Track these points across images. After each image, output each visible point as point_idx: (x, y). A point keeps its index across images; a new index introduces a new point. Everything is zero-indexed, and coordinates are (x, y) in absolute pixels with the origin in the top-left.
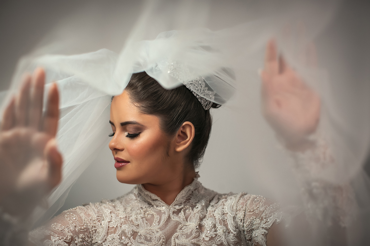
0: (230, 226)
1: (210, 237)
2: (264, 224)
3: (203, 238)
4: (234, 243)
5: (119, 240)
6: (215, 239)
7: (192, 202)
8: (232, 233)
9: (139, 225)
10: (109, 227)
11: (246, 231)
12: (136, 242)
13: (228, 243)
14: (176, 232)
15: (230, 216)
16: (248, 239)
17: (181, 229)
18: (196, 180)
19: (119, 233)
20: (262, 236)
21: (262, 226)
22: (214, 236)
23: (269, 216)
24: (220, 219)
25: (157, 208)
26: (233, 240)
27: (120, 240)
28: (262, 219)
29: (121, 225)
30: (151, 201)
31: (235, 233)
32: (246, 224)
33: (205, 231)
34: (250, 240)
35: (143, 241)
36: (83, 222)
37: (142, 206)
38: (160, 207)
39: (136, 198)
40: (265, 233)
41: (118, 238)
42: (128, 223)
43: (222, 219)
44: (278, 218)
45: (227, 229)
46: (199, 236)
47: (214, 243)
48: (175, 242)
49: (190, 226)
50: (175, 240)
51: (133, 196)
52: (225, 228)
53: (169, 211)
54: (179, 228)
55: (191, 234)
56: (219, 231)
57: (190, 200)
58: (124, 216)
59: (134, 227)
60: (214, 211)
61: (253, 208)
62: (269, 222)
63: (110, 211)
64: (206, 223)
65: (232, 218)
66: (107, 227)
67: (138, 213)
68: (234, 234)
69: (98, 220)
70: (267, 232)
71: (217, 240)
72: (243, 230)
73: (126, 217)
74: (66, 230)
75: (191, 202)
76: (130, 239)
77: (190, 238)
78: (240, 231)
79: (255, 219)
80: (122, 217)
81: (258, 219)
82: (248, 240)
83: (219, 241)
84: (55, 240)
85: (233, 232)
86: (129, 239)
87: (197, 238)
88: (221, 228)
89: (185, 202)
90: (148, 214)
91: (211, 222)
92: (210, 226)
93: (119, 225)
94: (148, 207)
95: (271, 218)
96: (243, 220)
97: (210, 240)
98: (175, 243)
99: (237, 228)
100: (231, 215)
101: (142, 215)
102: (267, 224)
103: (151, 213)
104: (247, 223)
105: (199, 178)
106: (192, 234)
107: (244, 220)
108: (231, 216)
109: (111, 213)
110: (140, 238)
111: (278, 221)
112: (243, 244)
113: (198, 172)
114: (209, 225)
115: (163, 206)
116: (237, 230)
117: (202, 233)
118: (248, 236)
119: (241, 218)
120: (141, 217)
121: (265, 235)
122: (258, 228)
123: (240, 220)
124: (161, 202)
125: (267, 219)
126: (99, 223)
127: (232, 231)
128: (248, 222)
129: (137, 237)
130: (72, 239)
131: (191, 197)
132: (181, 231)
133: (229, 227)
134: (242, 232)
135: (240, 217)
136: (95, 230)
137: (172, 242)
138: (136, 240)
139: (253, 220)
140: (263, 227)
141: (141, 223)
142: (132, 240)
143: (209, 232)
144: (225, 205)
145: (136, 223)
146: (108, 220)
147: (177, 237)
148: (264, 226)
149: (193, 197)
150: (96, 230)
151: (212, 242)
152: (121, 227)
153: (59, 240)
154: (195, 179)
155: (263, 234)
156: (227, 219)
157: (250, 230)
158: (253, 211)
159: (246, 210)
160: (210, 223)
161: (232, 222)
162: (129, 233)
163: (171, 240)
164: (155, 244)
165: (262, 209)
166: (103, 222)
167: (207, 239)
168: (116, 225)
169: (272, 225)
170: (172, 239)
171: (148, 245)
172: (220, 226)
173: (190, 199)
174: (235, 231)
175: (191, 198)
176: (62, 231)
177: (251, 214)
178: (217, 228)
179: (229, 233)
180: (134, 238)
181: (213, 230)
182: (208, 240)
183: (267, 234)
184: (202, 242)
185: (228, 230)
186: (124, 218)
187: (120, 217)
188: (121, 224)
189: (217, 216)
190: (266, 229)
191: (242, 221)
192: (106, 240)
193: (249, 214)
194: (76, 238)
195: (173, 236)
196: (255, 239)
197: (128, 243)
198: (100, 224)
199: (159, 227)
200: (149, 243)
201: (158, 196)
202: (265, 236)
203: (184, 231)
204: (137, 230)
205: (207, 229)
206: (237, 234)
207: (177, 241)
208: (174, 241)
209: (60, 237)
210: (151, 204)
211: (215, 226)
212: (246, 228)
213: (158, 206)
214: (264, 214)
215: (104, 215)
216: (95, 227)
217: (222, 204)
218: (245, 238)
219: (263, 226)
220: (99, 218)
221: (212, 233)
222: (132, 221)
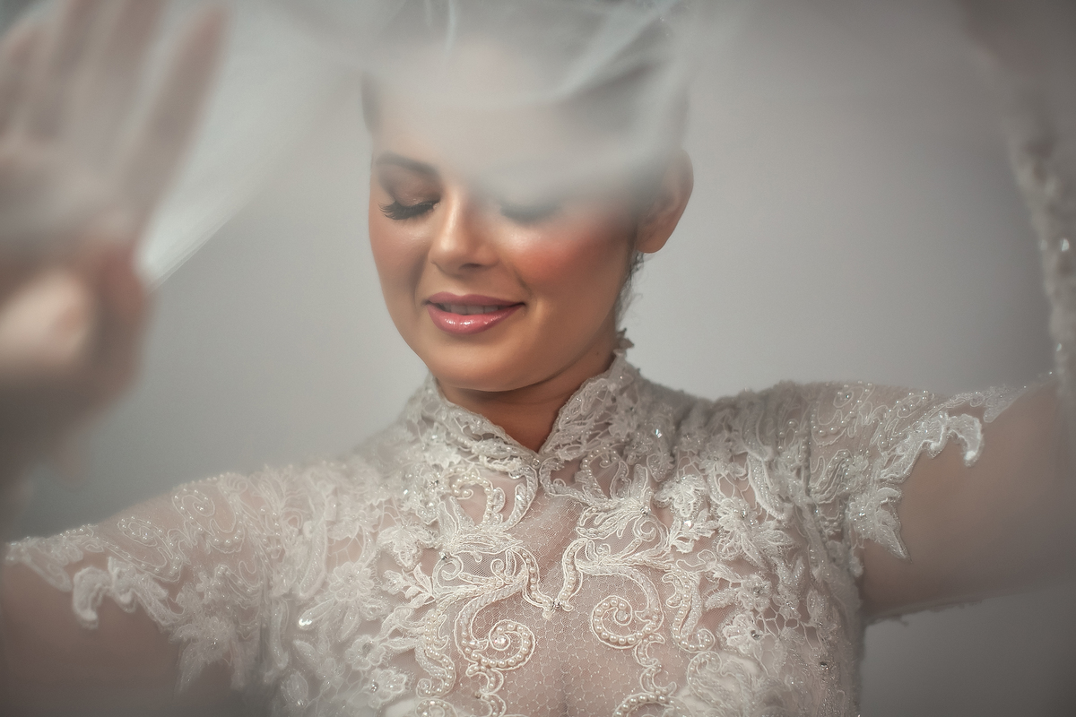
0: (763, 497)
1: (697, 539)
2: (885, 468)
3: (673, 546)
4: (784, 552)
5: (371, 581)
6: (715, 545)
7: (618, 434)
8: (771, 518)
9: (436, 523)
10: (330, 540)
11: (820, 505)
12: (436, 581)
13: (760, 553)
14: (575, 536)
15: (757, 460)
16: (832, 533)
17: (589, 523)
18: (623, 359)
19: (370, 559)
20: (881, 511)
21: (879, 476)
22: (709, 536)
23: (897, 438)
24: (723, 475)
25: (490, 466)
26: (778, 543)
27: (375, 580)
28: (873, 455)
29: (373, 531)
30: (467, 442)
31: (782, 517)
32: (820, 481)
33: (677, 523)
34: (840, 536)
35: (460, 574)
36: (234, 524)
37: (437, 462)
38: (503, 459)
39: (414, 438)
40: (891, 498)
41: (369, 575)
42: (400, 520)
43: (728, 475)
44: (931, 438)
45: (754, 506)
46: (657, 539)
47: (713, 560)
48: (575, 569)
49: (622, 510)
50: (573, 563)
51: (405, 431)
52: (743, 504)
53: (538, 470)
54: (581, 522)
55: (629, 535)
56: (723, 516)
57: (610, 428)
58: (383, 500)
59: (422, 531)
60: (696, 453)
61: (836, 420)
62: (900, 457)
63: (331, 487)
64: (674, 496)
65: (764, 466)
66: (326, 539)
67: (426, 482)
68: (779, 522)
69: (289, 518)
70: (896, 493)
71: (721, 547)
72: (808, 505)
73: (389, 501)
74: (170, 543)
75: (613, 435)
76: (412, 575)
77: (625, 552)
78: (798, 511)
79: (849, 457)
80: (375, 504)
81: (861, 457)
82: (831, 537)
83: (731, 549)
84: (120, 572)
85: (774, 514)
86: (410, 572)
87: (651, 545)
88: (729, 506)
89: (592, 437)
90: (462, 487)
91: (692, 490)
92: (691, 502)
93: (367, 531)
94: (460, 463)
95: (906, 441)
96: (803, 468)
97: (696, 549)
98: (577, 574)
99: (788, 500)
100: (758, 457)
101: (443, 488)
102: (894, 465)
103: (472, 483)
104: (823, 478)
105: (629, 351)
106: (633, 537)
107: (807, 468)
108: (761, 459)
109: (335, 492)
110: (451, 567)
111: (934, 445)
112: (815, 554)
113: (625, 330)
114: (687, 500)
115: (512, 457)
116: (786, 505)
117: (665, 531)
118: (832, 522)
119: (797, 462)
120: (438, 493)
121: (894, 506)
122: (864, 487)
123: (795, 472)
124: (506, 443)
125: (894, 450)
126: (291, 528)
127: (770, 510)
128: (824, 473)
129: (438, 566)
130: (187, 575)
131: (611, 419)
132: (591, 530)
133: (758, 499)
134: (807, 515)
135: (794, 461)
136: (278, 551)
137: (565, 571)
138: (435, 574)
139: (842, 461)
140: (882, 480)
141: (442, 514)
142: (422, 575)
143: (689, 523)
144: (734, 428)
145: (429, 518)
146: (326, 516)
147: (582, 554)
148: (885, 474)
149: (616, 417)
150: (283, 551)
151: (705, 554)
152: (375, 535)
153: (137, 575)
154: (619, 355)
155: (886, 504)
156: (746, 475)
157: (834, 502)
158: (837, 433)
159: (809, 434)
160: (691, 492)
161: (767, 481)
162: (408, 555)
163: (560, 566)
164: (505, 585)
165: (867, 420)
166: (307, 526)
167: (687, 548)
168: (358, 529)
169: (914, 465)
170: (564, 564)
171: (478, 585)
172: (726, 500)
173: (608, 424)
174: (781, 510)
175: (610, 422)
176: (150, 544)
177: (831, 442)
178: (717, 506)
179: (760, 519)
180: (428, 570)
181: (704, 513)
182: (691, 549)
183: (901, 499)
184: (672, 559)
185: (758, 510)
186: (384, 506)
187: (368, 503)
188: (375, 527)
189: (711, 468)
190: (894, 483)
191: (803, 474)
192: (324, 584)
193: (824, 443)
194: (203, 576)
195: (566, 552)
196: (859, 528)
197: (406, 588)
198: (296, 530)
199: (505, 526)
200: (484, 578)
201: (495, 423)
202: (894, 510)
203: (600, 528)
204: (436, 543)
205: (683, 515)
206: (790, 521)
207: (580, 565)
208: (572, 567)
209: (140, 563)
210: (470, 453)
211: (707, 503)
212: (819, 496)
213: (493, 459)
214: (878, 436)
215: (310, 501)
216: (278, 541)
217: (723, 424)
218: (821, 532)
219: (882, 477)
220: (294, 509)
221: (703, 527)
222: (411, 513)
